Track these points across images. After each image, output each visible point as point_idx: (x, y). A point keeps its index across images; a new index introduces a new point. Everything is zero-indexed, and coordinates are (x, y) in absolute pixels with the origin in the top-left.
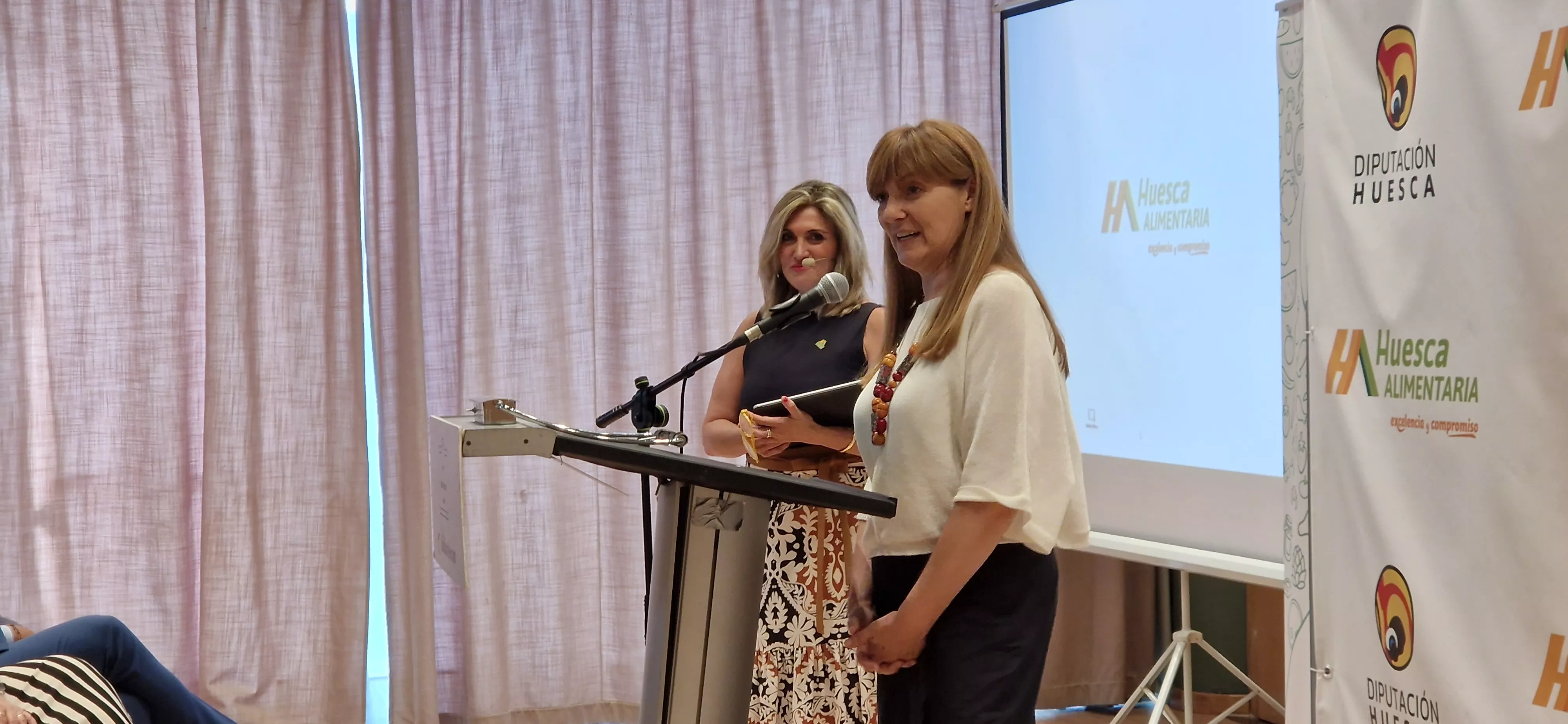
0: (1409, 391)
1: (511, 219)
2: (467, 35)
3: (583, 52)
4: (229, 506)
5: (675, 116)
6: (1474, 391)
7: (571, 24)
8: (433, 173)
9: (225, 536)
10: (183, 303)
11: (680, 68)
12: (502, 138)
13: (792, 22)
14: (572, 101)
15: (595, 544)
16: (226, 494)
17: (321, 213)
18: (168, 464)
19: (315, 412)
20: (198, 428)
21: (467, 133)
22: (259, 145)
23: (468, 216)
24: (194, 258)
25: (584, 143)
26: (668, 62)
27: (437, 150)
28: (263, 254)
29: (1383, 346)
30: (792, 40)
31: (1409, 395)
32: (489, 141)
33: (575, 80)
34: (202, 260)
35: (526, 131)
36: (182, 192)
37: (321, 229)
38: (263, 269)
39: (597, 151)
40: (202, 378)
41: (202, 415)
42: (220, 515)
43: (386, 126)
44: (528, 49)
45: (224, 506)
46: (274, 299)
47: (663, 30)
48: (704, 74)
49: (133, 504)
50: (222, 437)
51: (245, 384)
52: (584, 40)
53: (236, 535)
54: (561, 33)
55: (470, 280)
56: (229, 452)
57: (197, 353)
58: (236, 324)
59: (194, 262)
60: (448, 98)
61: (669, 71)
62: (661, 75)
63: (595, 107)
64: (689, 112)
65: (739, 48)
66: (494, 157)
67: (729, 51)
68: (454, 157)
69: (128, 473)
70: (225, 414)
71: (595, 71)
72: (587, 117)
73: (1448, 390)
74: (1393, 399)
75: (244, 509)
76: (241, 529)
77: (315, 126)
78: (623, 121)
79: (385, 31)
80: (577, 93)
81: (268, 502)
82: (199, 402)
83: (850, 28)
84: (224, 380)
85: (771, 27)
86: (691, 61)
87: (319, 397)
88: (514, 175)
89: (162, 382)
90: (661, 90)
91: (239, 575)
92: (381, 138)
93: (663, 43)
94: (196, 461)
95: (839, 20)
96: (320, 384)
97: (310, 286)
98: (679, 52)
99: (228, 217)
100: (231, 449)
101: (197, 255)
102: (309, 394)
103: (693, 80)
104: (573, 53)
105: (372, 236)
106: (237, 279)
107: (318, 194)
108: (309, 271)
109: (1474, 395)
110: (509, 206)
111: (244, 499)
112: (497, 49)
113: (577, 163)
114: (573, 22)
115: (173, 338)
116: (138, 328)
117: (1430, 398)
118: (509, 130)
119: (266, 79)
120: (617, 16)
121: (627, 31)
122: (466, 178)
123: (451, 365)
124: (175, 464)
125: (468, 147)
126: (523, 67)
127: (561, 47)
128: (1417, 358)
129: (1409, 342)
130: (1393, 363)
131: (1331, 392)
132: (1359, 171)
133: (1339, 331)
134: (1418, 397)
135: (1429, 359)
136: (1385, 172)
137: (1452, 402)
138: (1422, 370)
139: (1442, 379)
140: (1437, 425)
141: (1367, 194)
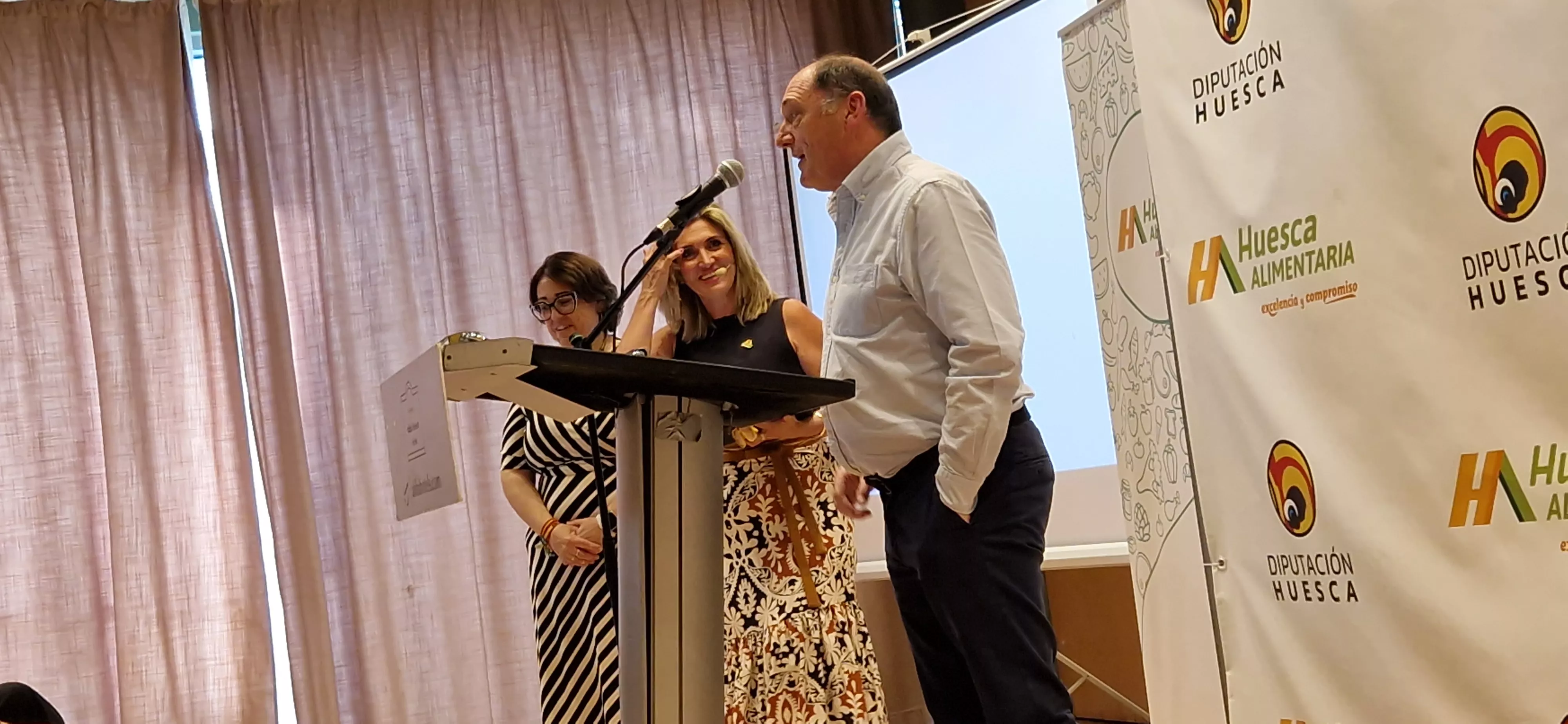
0: (1278, 275)
1: (376, 346)
2: (319, 186)
3: (424, 196)
4: (141, 628)
5: (511, 246)
6: (1349, 254)
7: (410, 171)
8: (301, 312)
9: (139, 657)
10: (83, 449)
11: (510, 202)
12: (359, 276)
13: (604, 154)
14: (420, 239)
15: (479, 628)
16: (137, 618)
17: (202, 356)
18: (81, 597)
19: (213, 535)
20: (106, 562)
21: (329, 273)
22: (140, 301)
23: (337, 346)
24: (89, 408)
25: (434, 275)
26: (500, 198)
27: (302, 292)
28: (153, 399)
29: (1245, 242)
30: (605, 170)
31: (1278, 279)
32: (348, 280)
33: (418, 219)
34: (97, 410)
35: (381, 268)
36: (73, 348)
37: (203, 371)
38: (153, 411)
39: (446, 281)
40: (106, 516)
41: (109, 550)
42: (133, 638)
43: (254, 274)
44: (376, 194)
45: (137, 628)
46: (165, 438)
47: (492, 170)
48: (532, 207)
49: (51, 637)
50: (129, 566)
51: (146, 514)
52: (423, 185)
53: (149, 655)
54: (403, 180)
55: (344, 403)
56: (137, 579)
57: (99, 494)
58: (134, 462)
59: (90, 413)
60: (308, 246)
61: (501, 206)
62: (495, 209)
63: (440, 243)
64: (523, 240)
65: (560, 182)
66: (354, 293)
67: (552, 185)
68: (318, 297)
69: (43, 609)
70: (129, 544)
71: (436, 211)
72: (434, 254)
73: (1320, 261)
74: (1262, 288)
75: (155, 630)
76: (154, 648)
77: (191, 279)
78: (467, 252)
79: (244, 192)
80: (422, 233)
81: (176, 623)
82: (104, 539)
83: (654, 155)
84: (127, 514)
85: (586, 160)
86: (519, 196)
87: (215, 522)
88: (375, 307)
89: (69, 522)
90: (497, 223)
91: (155, 691)
92: (252, 286)
93: (494, 182)
94: (106, 593)
95: (643, 150)
96: (215, 511)
97: (198, 423)
98: (508, 190)
99: (117, 366)
100: (138, 577)
101: (91, 406)
102: (205, 520)
103: (522, 212)
104: (415, 197)
105: (251, 372)
106: (131, 421)
107: (199, 340)
108: (196, 410)
109: (1350, 257)
110: (372, 334)
111: (154, 620)
112: (347, 198)
113: (429, 293)
114: (412, 170)
115: (76, 482)
116: (42, 475)
117: (1302, 273)
118: (366, 268)
119: (141, 242)
120: (451, 161)
121: (460, 172)
122: (332, 314)
123: (333, 482)
124: (87, 596)
125: (331, 285)
126: (371, 213)
127: (404, 191)
128: (1284, 242)
129: (1274, 229)
130: (1258, 254)
131: (1195, 301)
132: (1198, 93)
133: (1196, 244)
134: (1289, 277)
135: (1297, 238)
136: (1225, 86)
137: (1327, 271)
138: (1291, 251)
139: (1313, 252)
140: (1312, 297)
141: (1210, 111)
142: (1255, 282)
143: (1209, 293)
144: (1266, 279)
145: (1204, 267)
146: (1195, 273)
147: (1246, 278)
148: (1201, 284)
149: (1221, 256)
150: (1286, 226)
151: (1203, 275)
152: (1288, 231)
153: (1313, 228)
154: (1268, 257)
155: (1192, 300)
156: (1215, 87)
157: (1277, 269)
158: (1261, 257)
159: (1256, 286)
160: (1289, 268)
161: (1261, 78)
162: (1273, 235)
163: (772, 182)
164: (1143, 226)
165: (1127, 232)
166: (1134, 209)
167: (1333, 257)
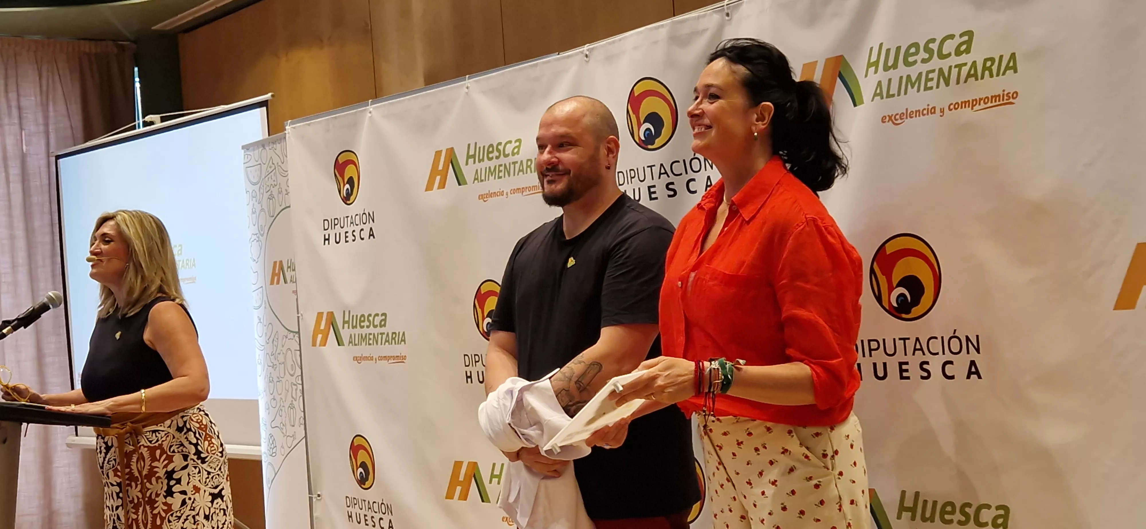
0: (363, 341)
6: (403, 339)
73: (387, 339)
74: (354, 347)
109: (403, 341)
117: (377, 344)
128: (368, 324)
129: (363, 316)
130: (353, 328)
131: (315, 346)
132: (326, 228)
133: (318, 313)
134: (370, 344)
135: (376, 324)
136: (342, 228)
137: (391, 346)
138: (372, 330)
139: (384, 333)
140: (381, 358)
141: (332, 240)
142: (350, 342)
143: (324, 343)
144: (357, 342)
145: (322, 327)
146: (317, 330)
147: (346, 340)
148: (320, 336)
149: (332, 322)
150: (370, 315)
151: (321, 332)
152: (371, 318)
153: (385, 320)
154: (358, 331)
155: (314, 344)
156: (336, 226)
157: (363, 338)
158: (355, 329)
159: (351, 344)
160: (370, 339)
161: (362, 230)
162: (362, 319)
163: (46, 188)
164: (286, 274)
165: (276, 275)
166: (281, 262)
167: (394, 339)
